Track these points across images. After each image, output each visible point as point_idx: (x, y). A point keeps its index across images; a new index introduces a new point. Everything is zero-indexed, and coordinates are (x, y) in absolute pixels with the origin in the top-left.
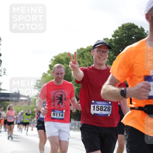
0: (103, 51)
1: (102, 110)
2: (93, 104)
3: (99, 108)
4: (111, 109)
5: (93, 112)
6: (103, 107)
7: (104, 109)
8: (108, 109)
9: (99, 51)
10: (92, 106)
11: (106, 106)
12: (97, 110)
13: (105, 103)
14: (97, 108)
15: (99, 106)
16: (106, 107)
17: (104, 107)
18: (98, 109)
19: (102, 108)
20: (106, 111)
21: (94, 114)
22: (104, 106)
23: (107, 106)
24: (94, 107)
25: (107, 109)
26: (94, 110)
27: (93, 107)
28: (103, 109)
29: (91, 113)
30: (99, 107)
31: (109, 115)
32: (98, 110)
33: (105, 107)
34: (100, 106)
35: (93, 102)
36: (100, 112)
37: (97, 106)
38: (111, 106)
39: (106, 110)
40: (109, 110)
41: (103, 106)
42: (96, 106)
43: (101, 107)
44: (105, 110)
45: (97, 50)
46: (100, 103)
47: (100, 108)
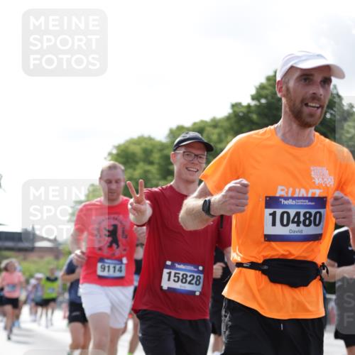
0: (196, 156)
1: (184, 281)
2: (168, 267)
3: (178, 277)
4: (202, 281)
5: (165, 284)
6: (187, 276)
7: (189, 279)
8: (197, 280)
9: (188, 155)
10: (166, 271)
11: (194, 274)
12: (174, 281)
13: (192, 268)
14: (175, 276)
15: (179, 274)
16: (194, 276)
17: (190, 276)
18: (176, 279)
19: (184, 277)
20: (193, 284)
21: (168, 288)
22: (189, 274)
23: (196, 275)
24: (170, 273)
25: (195, 280)
26: (169, 280)
27: (167, 275)
28: (186, 281)
29: (162, 287)
30: (180, 276)
31: (197, 294)
32: (178, 281)
33: (192, 277)
34: (182, 273)
35: (169, 263)
36: (181, 286)
37: (176, 273)
38: (202, 276)
39: (193, 282)
40: (198, 283)
41: (187, 273)
42: (173, 272)
43: (183, 275)
44: (190, 283)
45: (184, 152)
46: (182, 266)
47: (181, 278)
